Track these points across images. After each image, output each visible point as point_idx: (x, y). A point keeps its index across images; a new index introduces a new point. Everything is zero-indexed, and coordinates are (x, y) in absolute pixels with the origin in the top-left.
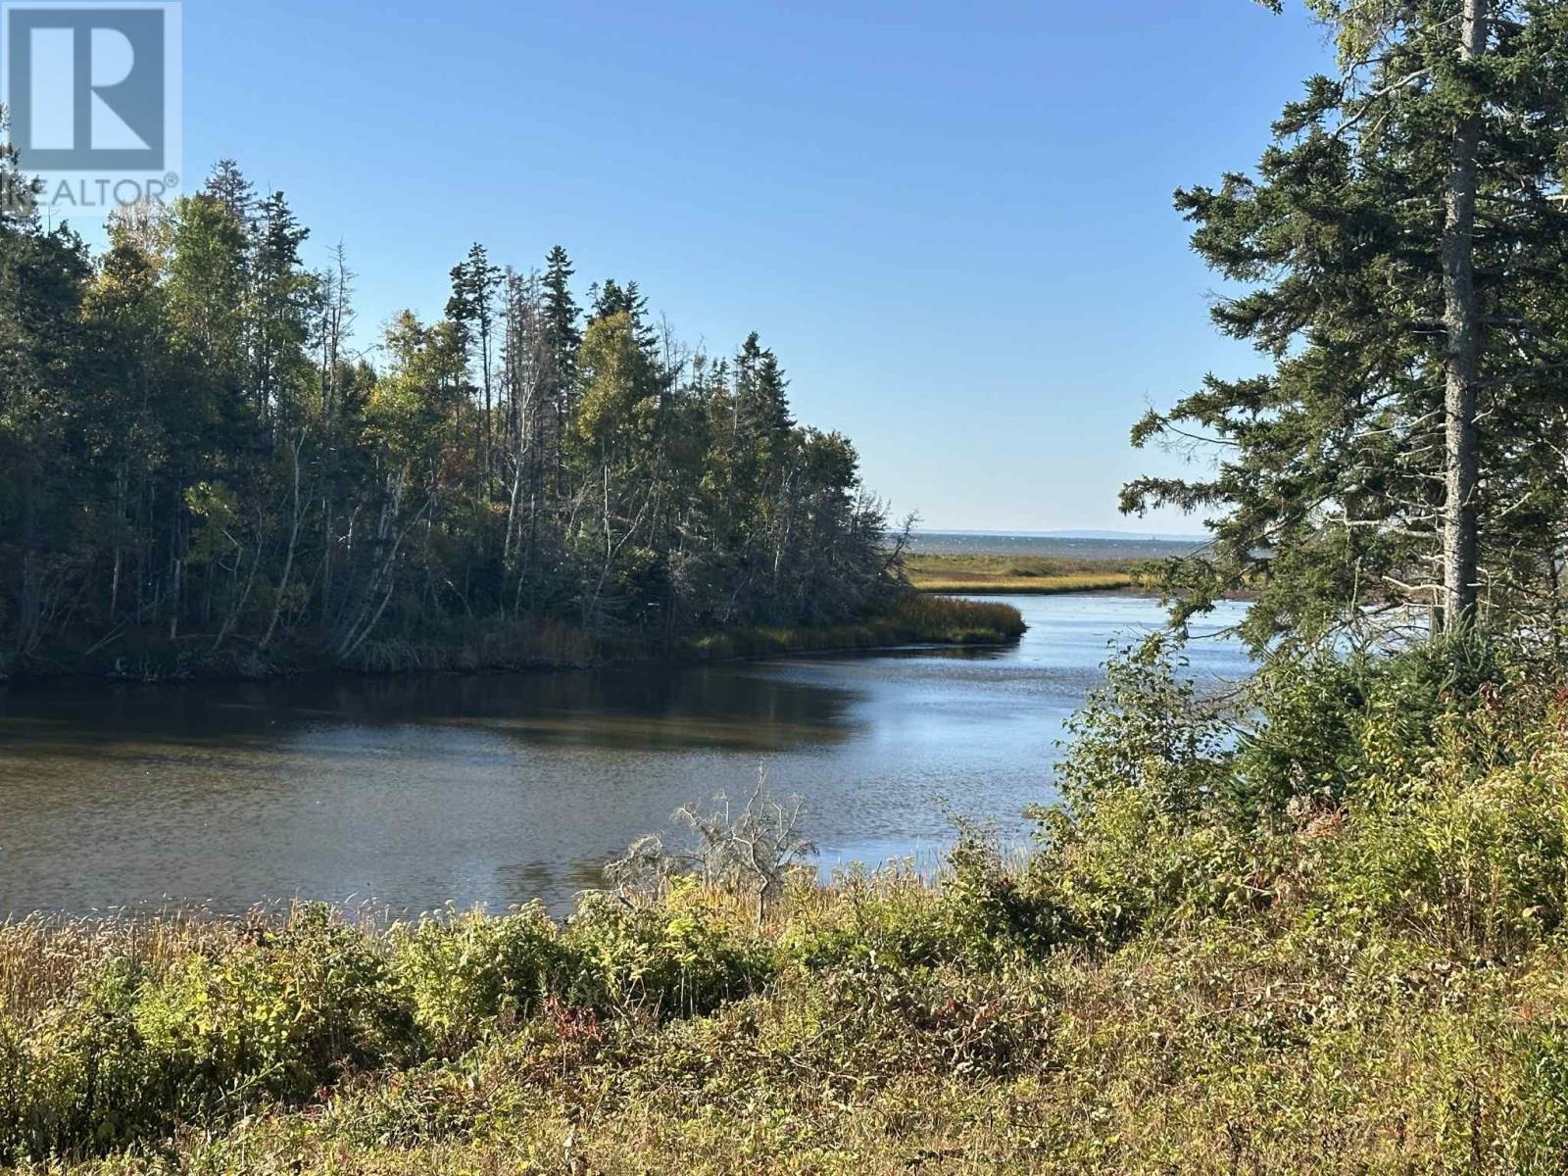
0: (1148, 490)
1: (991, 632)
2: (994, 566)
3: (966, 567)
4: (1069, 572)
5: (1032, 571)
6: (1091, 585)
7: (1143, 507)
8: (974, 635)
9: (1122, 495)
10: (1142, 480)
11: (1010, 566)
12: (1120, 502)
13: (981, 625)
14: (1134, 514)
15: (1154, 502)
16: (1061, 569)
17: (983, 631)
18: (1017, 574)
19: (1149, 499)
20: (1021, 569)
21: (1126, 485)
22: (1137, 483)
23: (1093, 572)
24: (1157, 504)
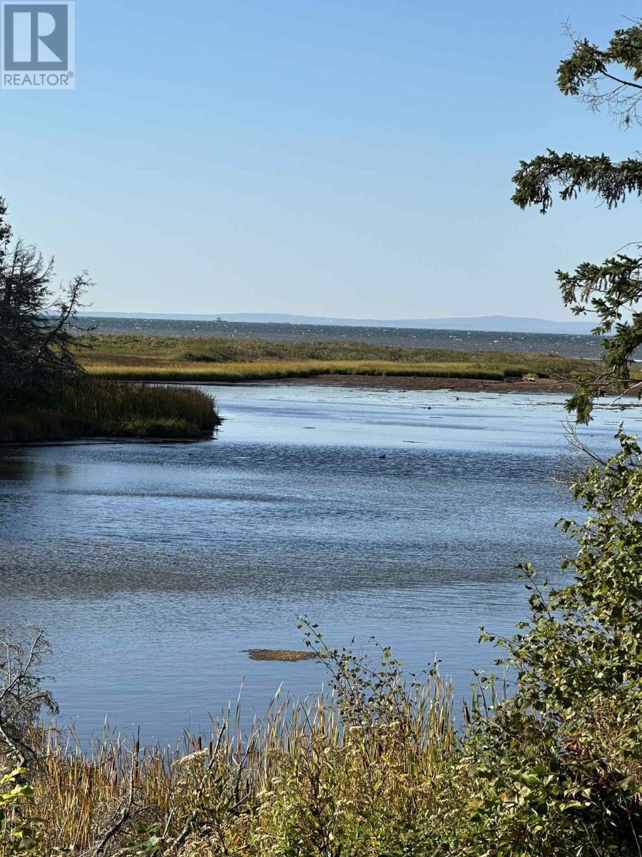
0: (554, 172)
1: (182, 423)
2: (161, 350)
3: (129, 351)
4: (253, 357)
5: (210, 355)
6: (283, 371)
7: (546, 197)
8: (159, 427)
9: (517, 179)
10: (547, 155)
11: (182, 350)
12: (514, 188)
13: (167, 415)
14: (533, 208)
15: (563, 189)
16: (242, 354)
17: (170, 422)
18: (192, 358)
19: (555, 185)
20: (195, 353)
21: (524, 164)
22: (541, 160)
23: (281, 358)
24: (565, 194)
